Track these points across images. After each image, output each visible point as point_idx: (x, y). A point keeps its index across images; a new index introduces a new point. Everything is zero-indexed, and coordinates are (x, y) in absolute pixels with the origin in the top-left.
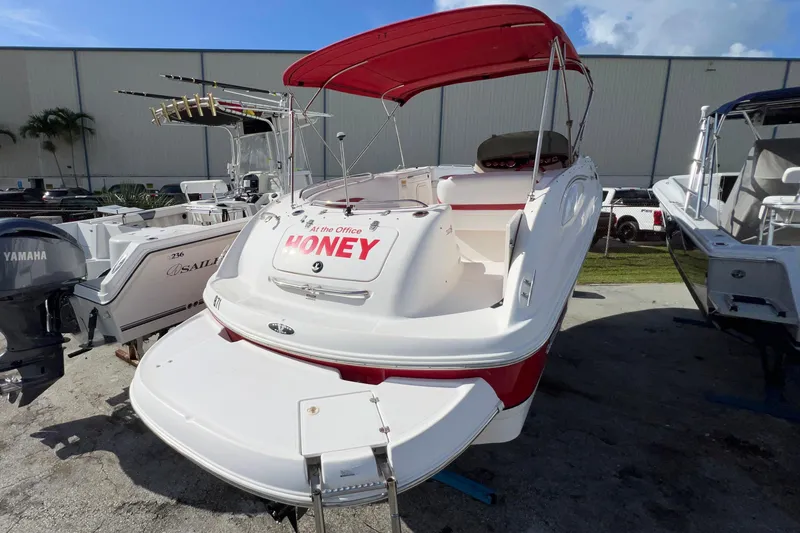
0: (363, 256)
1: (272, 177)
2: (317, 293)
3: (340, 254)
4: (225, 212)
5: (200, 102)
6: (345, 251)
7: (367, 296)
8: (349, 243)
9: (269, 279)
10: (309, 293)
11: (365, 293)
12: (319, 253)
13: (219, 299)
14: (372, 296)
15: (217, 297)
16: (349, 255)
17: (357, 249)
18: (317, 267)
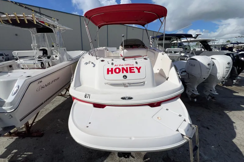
0: (139, 72)
1: (53, 50)
2: (128, 85)
3: (131, 72)
4: (42, 63)
5: (26, 17)
6: (132, 71)
7: (144, 83)
8: (132, 69)
9: (105, 84)
10: (125, 85)
11: (144, 82)
12: (123, 72)
13: (89, 95)
14: (146, 83)
15: (86, 94)
16: (134, 72)
17: (136, 70)
18: (125, 77)
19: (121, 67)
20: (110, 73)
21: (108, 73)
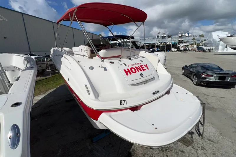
0: (148, 69)
3: (143, 70)
8: (142, 67)
9: (129, 85)
10: (145, 82)
13: (124, 100)
14: (155, 77)
15: (122, 101)
16: (145, 70)
17: (145, 68)
18: (142, 75)
19: (134, 67)
20: (128, 73)
21: (127, 75)
